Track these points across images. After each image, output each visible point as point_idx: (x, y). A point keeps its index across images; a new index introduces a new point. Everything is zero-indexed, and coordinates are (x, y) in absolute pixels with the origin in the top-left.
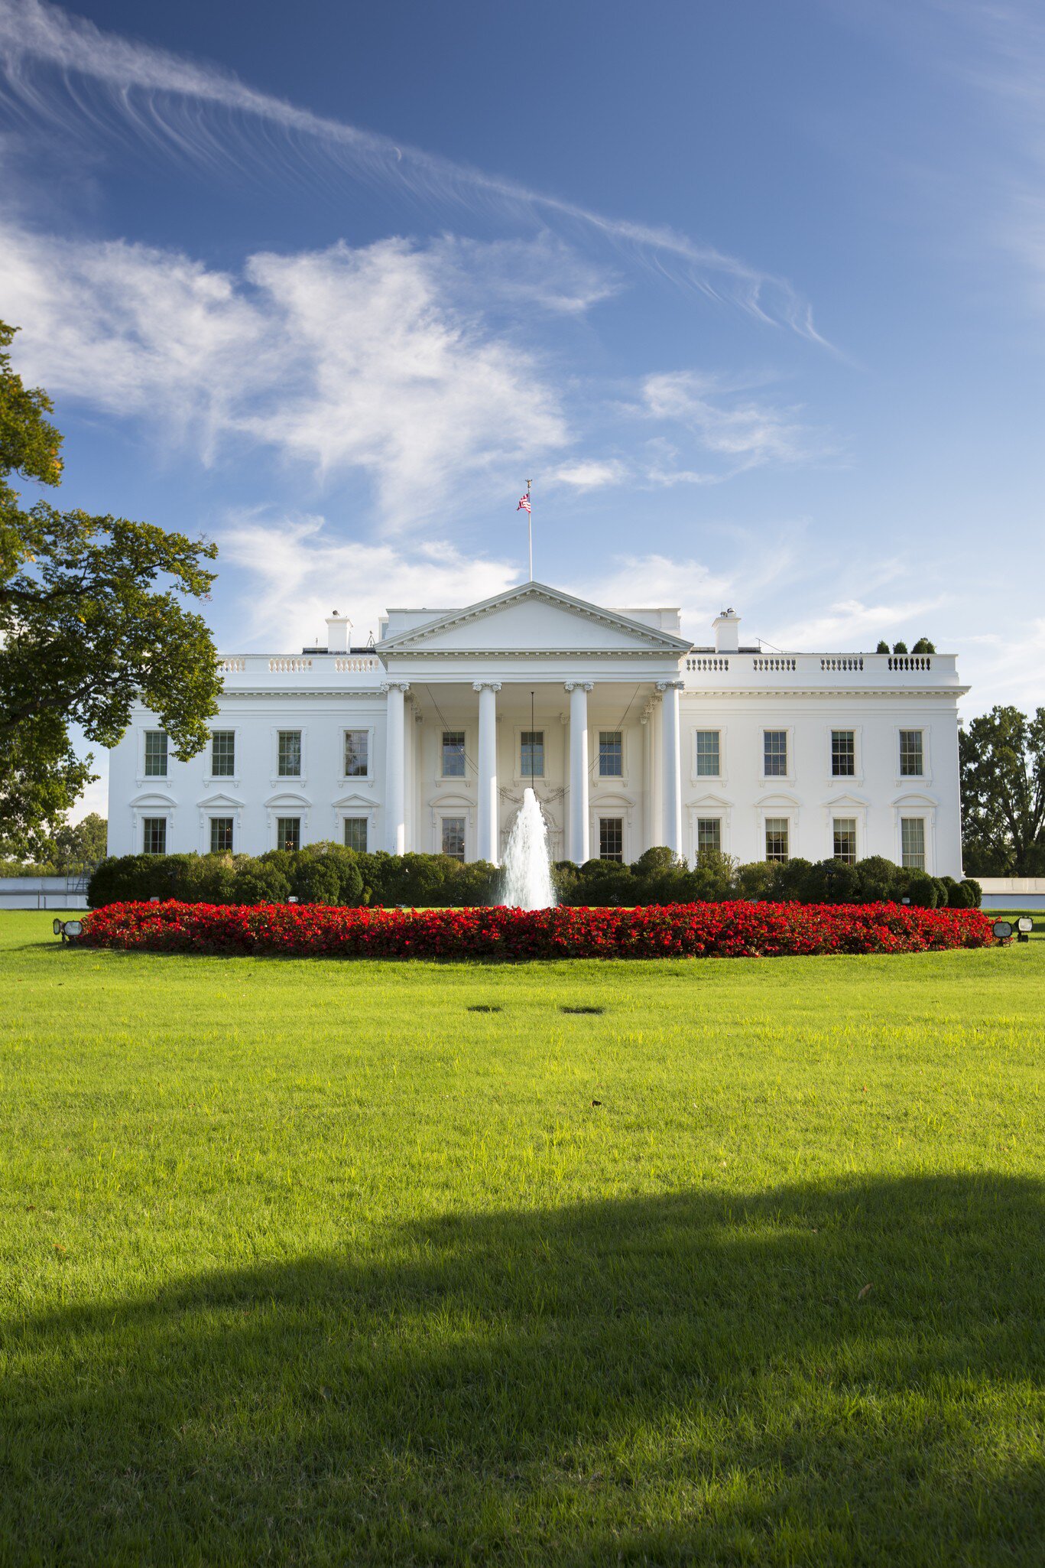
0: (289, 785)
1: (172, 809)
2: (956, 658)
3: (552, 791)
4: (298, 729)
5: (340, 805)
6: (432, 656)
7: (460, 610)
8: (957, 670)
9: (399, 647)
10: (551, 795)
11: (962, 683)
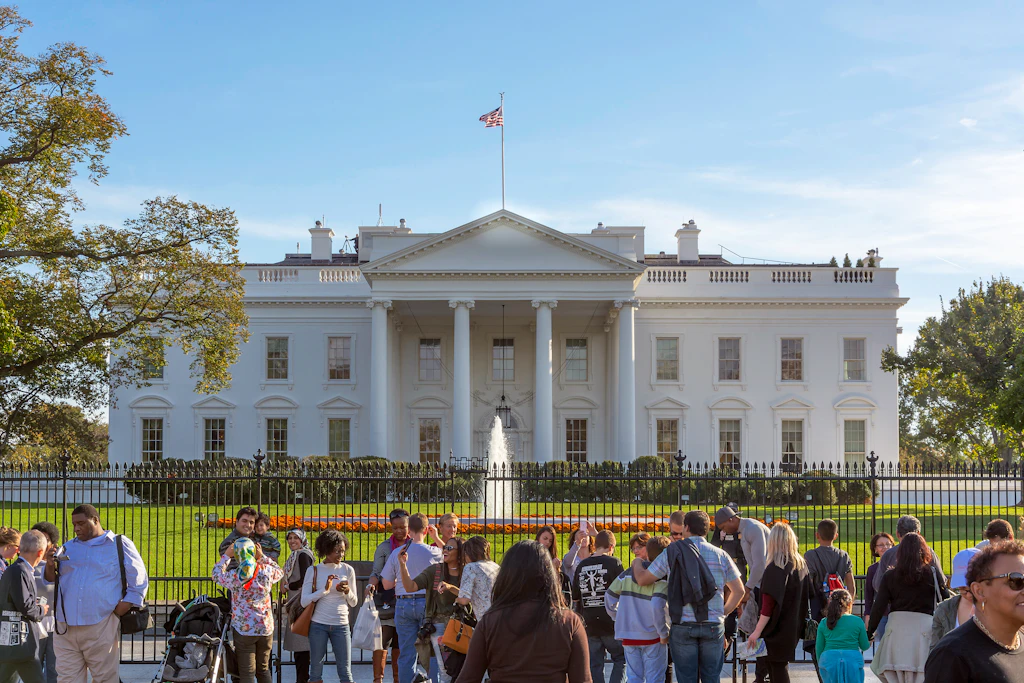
0: (277, 388)
1: (168, 410)
2: (897, 272)
3: (522, 394)
4: (285, 335)
5: (325, 406)
6: (411, 276)
7: (439, 234)
8: (897, 283)
9: (383, 268)
10: (521, 398)
11: (901, 296)
